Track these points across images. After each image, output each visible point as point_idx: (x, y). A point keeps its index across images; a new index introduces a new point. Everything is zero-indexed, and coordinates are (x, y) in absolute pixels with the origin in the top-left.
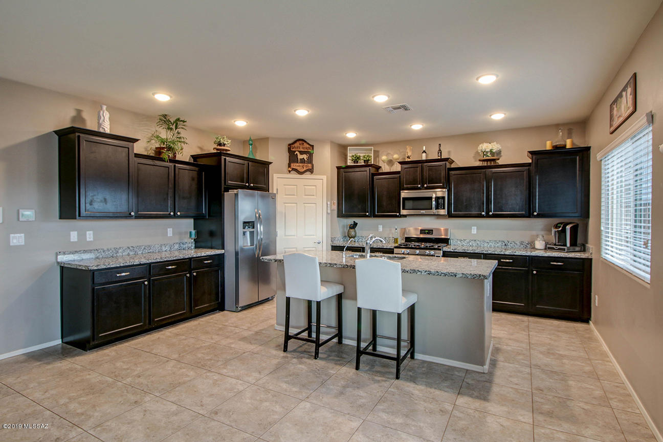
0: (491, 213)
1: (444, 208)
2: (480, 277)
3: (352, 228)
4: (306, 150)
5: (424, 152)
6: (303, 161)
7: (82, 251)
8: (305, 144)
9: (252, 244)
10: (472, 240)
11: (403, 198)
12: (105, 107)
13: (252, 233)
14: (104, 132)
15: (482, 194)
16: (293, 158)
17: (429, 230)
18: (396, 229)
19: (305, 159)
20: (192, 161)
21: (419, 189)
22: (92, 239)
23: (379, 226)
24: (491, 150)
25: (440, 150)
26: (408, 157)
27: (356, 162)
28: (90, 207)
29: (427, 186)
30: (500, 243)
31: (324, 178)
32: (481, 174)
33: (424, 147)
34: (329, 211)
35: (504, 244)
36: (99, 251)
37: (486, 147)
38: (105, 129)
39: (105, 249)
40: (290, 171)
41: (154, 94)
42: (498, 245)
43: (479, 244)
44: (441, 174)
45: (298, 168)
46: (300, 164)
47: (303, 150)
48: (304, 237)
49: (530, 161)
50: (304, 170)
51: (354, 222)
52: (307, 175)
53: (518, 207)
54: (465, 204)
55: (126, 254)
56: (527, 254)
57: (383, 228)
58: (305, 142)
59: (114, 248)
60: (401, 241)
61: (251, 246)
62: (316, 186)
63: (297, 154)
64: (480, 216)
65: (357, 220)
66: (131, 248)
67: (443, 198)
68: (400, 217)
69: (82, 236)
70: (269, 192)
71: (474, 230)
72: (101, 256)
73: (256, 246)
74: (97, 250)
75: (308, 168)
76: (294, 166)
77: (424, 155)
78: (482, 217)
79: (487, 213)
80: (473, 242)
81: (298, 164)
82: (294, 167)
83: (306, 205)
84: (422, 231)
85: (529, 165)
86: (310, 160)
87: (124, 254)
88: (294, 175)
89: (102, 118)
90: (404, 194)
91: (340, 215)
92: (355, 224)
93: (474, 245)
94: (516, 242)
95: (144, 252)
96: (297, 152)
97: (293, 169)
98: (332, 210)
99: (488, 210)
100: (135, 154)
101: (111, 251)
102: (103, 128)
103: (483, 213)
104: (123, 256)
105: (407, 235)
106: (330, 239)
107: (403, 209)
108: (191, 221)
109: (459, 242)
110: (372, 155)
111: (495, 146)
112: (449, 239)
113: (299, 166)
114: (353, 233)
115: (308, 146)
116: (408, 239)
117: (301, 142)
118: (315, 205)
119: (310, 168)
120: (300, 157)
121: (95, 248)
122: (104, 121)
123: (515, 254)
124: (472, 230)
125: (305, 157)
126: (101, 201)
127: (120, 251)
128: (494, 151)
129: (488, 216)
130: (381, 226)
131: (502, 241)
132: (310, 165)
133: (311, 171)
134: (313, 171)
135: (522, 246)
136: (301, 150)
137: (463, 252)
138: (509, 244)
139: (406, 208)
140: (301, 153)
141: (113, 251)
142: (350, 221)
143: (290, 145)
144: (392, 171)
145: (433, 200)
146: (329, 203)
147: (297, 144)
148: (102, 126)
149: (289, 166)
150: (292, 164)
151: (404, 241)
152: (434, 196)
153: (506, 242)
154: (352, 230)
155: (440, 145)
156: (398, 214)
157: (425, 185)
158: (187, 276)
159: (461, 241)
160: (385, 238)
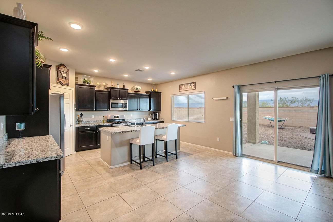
1: (127, 107)
4: (66, 72)
5: (118, 85)
6: (65, 78)
8: (65, 68)
10: (131, 119)
11: (111, 103)
16: (60, 75)
17: (117, 116)
21: (118, 99)
23: (92, 115)
25: (124, 85)
26: (112, 86)
27: (84, 83)
29: (121, 99)
31: (73, 89)
33: (118, 83)
34: (75, 108)
40: (58, 83)
42: (138, 120)
50: (65, 83)
52: (66, 87)
57: (94, 116)
58: (65, 66)
62: (69, 93)
63: (62, 73)
65: (83, 113)
82: (60, 81)
84: (115, 117)
86: (68, 78)
88: (60, 85)
91: (77, 110)
92: (82, 115)
105: (108, 118)
107: (111, 107)
109: (127, 120)
113: (63, 80)
115: (67, 69)
118: (68, 104)
124: (131, 115)
125: (66, 75)
130: (94, 115)
132: (67, 81)
133: (68, 84)
136: (64, 71)
139: (113, 107)
143: (57, 66)
144: (99, 90)
146: (75, 103)
147: (62, 68)
149: (58, 80)
152: (124, 103)
155: (124, 83)
156: (108, 110)
160: (96, 121)
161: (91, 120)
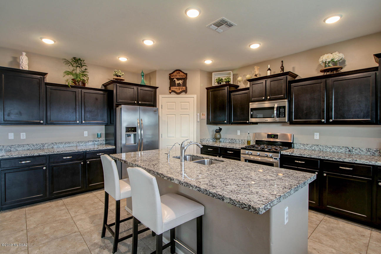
0: (331, 120)
1: (285, 117)
2: (250, 209)
3: (218, 132)
4: (181, 77)
5: (269, 69)
6: (179, 85)
7: (17, 146)
8: (181, 73)
9: (135, 143)
10: (315, 145)
11: (251, 108)
12: (24, 54)
13: (135, 135)
14: (22, 69)
15: (322, 103)
16: (172, 83)
17: (275, 135)
18: (249, 134)
19: (181, 83)
20: (103, 88)
21: (264, 101)
22: (25, 138)
23: (238, 131)
24: (332, 60)
25: (282, 66)
26: (256, 75)
27: (219, 83)
28: (8, 117)
29: (270, 98)
30: (344, 149)
31: (195, 96)
32: (322, 84)
33: (269, 65)
34: (199, 120)
35: (348, 150)
36: (30, 145)
37: (327, 57)
38: (23, 67)
39: (34, 144)
40: (170, 93)
41: (41, 38)
42: (342, 150)
43: (322, 149)
44: (282, 87)
45: (176, 90)
46: (177, 87)
47: (179, 77)
48: (181, 138)
49: (377, 65)
50: (180, 91)
51: (219, 128)
52: (183, 95)
53: (362, 114)
54: (305, 112)
55: (51, 147)
56: (371, 164)
57: (240, 132)
58: (181, 71)
59: (41, 144)
60: (253, 143)
61: (134, 144)
62: (189, 102)
63: (175, 80)
64: (320, 123)
66: (54, 144)
67: (284, 107)
68: (250, 124)
69: (17, 135)
70: (156, 107)
71: (317, 136)
72: (31, 149)
73: (138, 144)
74: (28, 144)
75: (183, 90)
76: (173, 88)
77: (269, 72)
78: (323, 123)
79: (328, 120)
80: (315, 147)
81: (175, 87)
83: (181, 115)
84: (269, 136)
85: (376, 69)
86: (185, 84)
87: (49, 147)
88: (173, 95)
89: (21, 60)
90: (252, 105)
91: (208, 123)
92: (220, 129)
93: (317, 149)
94: (362, 149)
95: (65, 146)
96: (175, 79)
97: (173, 91)
98: (201, 119)
99: (329, 117)
100: (45, 83)
101: (39, 146)
102: (22, 67)
103: (323, 120)
104: (48, 148)
105: (257, 138)
106: (200, 140)
107: (251, 117)
108: (104, 127)
109: (302, 146)
110: (231, 78)
111: (337, 56)
112: (292, 143)
113: (177, 89)
114: (218, 136)
115: (183, 74)
116: (258, 142)
117: (178, 72)
119: (185, 89)
120: (177, 82)
121: (27, 144)
122: (22, 62)
123: (356, 162)
124: (315, 136)
125: (181, 82)
126: (17, 114)
127: (46, 145)
128: (335, 60)
129: (328, 123)
130: (239, 131)
131: (346, 147)
132: (184, 87)
133: (185, 91)
134: (187, 92)
135: (369, 153)
136: (178, 77)
137: (299, 157)
138: (353, 150)
139: (253, 117)
140: (178, 79)
141: (40, 145)
142: (217, 127)
143: (170, 74)
145: (275, 109)
146: (198, 114)
147: (175, 74)
148: (21, 66)
149: (170, 89)
150: (172, 88)
151: (255, 143)
152: (276, 106)
153: (350, 148)
154: (217, 134)
155: (282, 62)
156: (248, 122)
157: (268, 97)
158: (81, 164)
159: (304, 145)
160: (242, 140)
161: (236, 139)
